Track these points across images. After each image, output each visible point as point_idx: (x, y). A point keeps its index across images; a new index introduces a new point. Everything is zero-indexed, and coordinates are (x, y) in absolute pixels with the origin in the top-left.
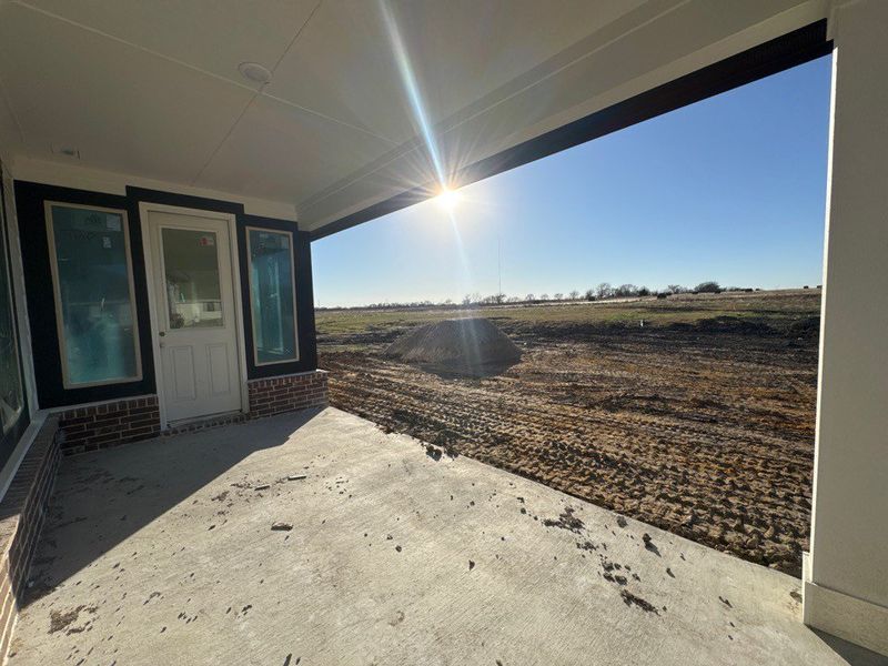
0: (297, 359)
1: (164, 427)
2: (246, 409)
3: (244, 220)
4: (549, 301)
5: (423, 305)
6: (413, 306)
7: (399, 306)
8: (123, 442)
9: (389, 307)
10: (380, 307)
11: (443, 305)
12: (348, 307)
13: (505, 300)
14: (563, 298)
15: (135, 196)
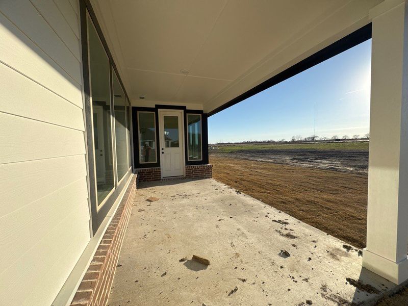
0: (202, 160)
1: (162, 178)
2: (185, 176)
3: (186, 111)
4: (348, 140)
5: (269, 142)
6: (264, 142)
7: (257, 142)
8: (152, 180)
9: (252, 143)
10: (247, 143)
11: (280, 142)
12: (233, 143)
13: (317, 139)
14: (360, 138)
15: (158, 107)
